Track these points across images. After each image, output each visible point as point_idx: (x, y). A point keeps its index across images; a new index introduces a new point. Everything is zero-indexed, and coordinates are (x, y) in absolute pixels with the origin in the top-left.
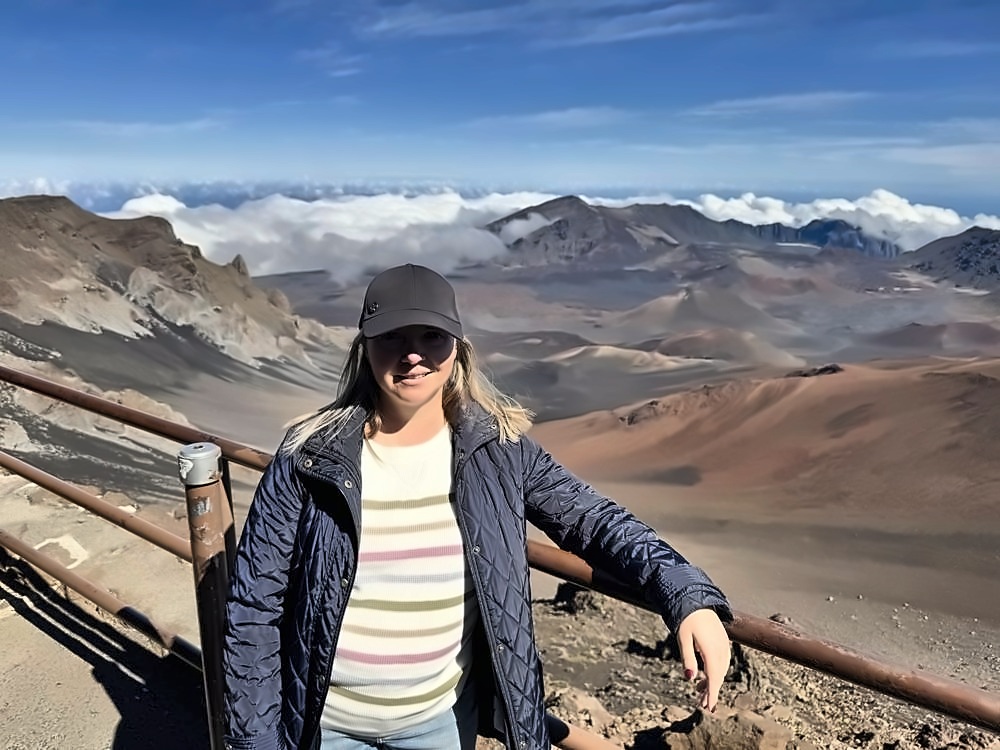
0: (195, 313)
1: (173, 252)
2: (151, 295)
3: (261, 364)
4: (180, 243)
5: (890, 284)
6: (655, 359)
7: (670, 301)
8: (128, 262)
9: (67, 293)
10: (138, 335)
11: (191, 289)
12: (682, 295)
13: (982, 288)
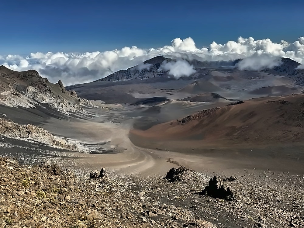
0: (48, 99)
1: (39, 81)
2: (33, 94)
4: (41, 78)
5: (255, 76)
6: (188, 103)
7: (192, 86)
8: (25, 85)
9: (7, 96)
10: (30, 107)
11: (46, 92)
12: (195, 84)
13: (282, 75)
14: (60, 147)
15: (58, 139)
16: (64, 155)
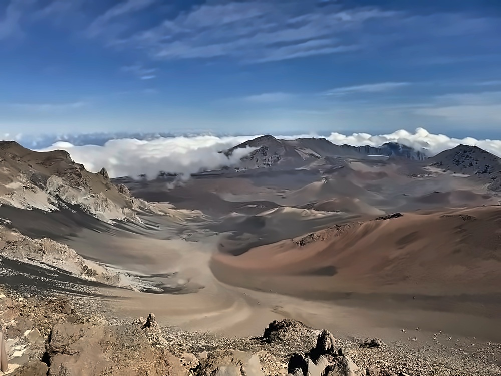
0: (81, 198)
1: (69, 167)
2: (58, 189)
3: (114, 222)
4: (74, 163)
5: (423, 173)
6: (312, 213)
7: (318, 184)
8: (46, 173)
9: (15, 190)
10: (51, 210)
11: (79, 186)
12: (323, 181)
13: (467, 174)
14: (93, 279)
15: (91, 265)
16: (98, 293)
